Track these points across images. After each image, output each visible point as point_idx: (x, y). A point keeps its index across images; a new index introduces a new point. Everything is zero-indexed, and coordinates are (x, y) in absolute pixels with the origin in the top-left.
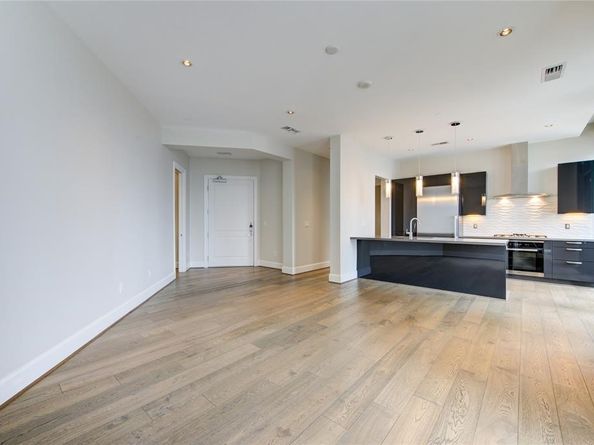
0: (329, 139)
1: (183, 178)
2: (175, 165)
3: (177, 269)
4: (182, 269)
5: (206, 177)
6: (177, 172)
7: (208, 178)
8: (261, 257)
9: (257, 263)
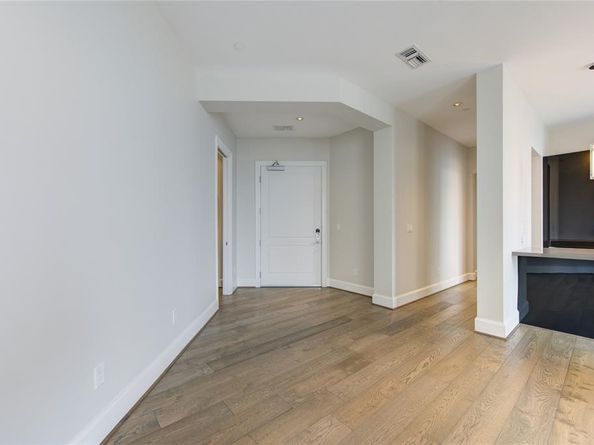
0: (474, 77)
1: (228, 162)
2: (218, 142)
3: (221, 288)
4: (228, 291)
5: (258, 164)
6: (221, 155)
7: (261, 164)
8: (332, 276)
9: (327, 283)
